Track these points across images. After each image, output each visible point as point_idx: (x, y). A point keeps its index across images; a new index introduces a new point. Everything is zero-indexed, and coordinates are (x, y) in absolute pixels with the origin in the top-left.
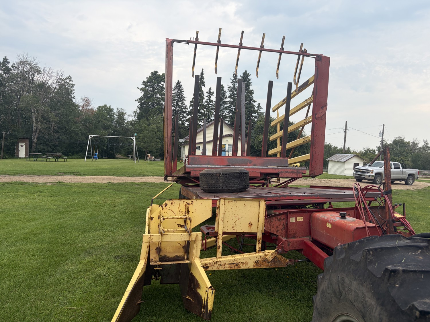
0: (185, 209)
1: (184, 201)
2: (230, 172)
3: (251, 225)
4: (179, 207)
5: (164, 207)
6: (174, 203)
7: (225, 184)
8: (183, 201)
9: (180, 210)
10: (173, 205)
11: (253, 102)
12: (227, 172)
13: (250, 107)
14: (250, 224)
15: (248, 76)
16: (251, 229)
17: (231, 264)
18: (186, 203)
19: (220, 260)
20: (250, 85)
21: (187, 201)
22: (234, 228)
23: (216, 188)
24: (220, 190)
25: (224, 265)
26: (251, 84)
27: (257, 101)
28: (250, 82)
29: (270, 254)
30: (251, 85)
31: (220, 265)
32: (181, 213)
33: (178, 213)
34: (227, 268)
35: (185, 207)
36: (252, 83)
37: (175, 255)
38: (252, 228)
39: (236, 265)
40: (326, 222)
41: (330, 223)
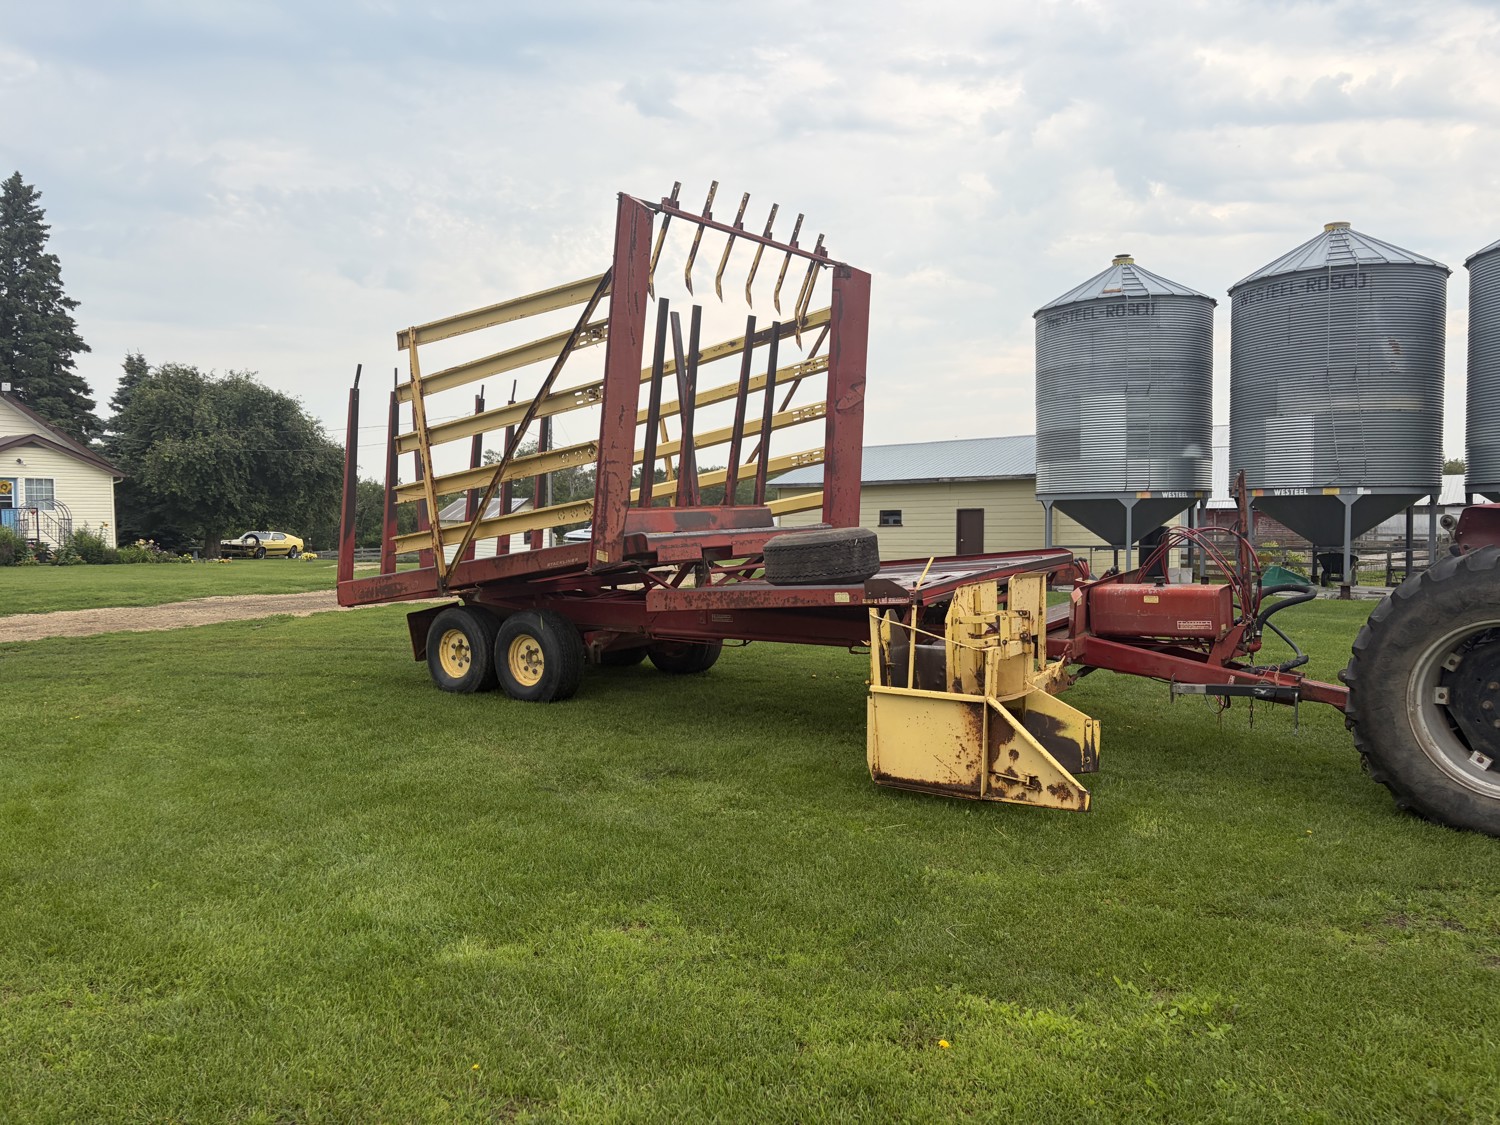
0: (973, 602)
11: (63, 307)
13: (56, 325)
15: (31, 199)
18: (974, 590)
20: (42, 237)
26: (46, 232)
27: (79, 303)
28: (40, 222)
29: (1057, 669)
30: (48, 236)
35: (973, 598)
36: (49, 227)
40: (1141, 595)
41: (1153, 595)
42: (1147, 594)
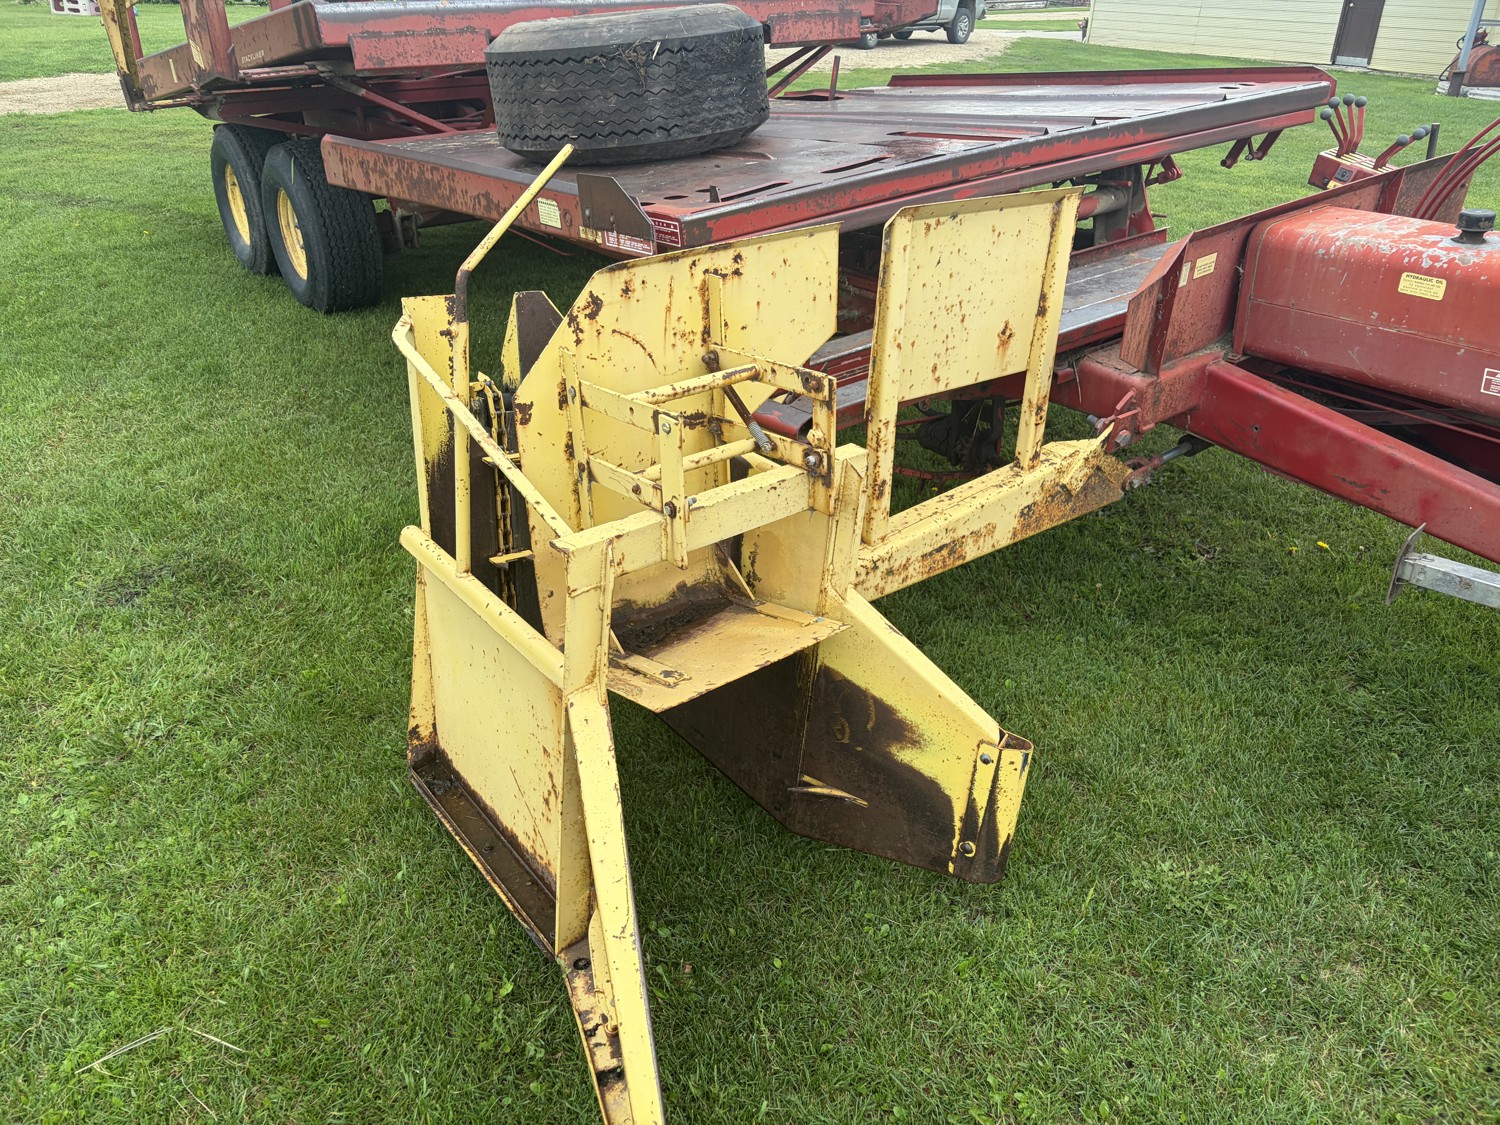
0: (700, 313)
1: (694, 263)
2: (700, 33)
3: (1010, 335)
4: (668, 309)
5: (584, 322)
6: (636, 285)
7: (678, 111)
8: (688, 261)
9: (674, 323)
10: (634, 301)
12: (686, 34)
14: (1004, 333)
16: (1006, 359)
17: (931, 554)
18: (706, 271)
19: (887, 548)
21: (707, 261)
22: (937, 374)
23: (630, 141)
24: (652, 147)
25: (905, 567)
29: (1079, 461)
31: (890, 572)
32: (682, 346)
33: (669, 346)
34: (915, 576)
35: (699, 299)
37: (671, 586)
38: (1009, 352)
39: (952, 552)
40: (1394, 268)
41: (1430, 272)
42: (1415, 268)
